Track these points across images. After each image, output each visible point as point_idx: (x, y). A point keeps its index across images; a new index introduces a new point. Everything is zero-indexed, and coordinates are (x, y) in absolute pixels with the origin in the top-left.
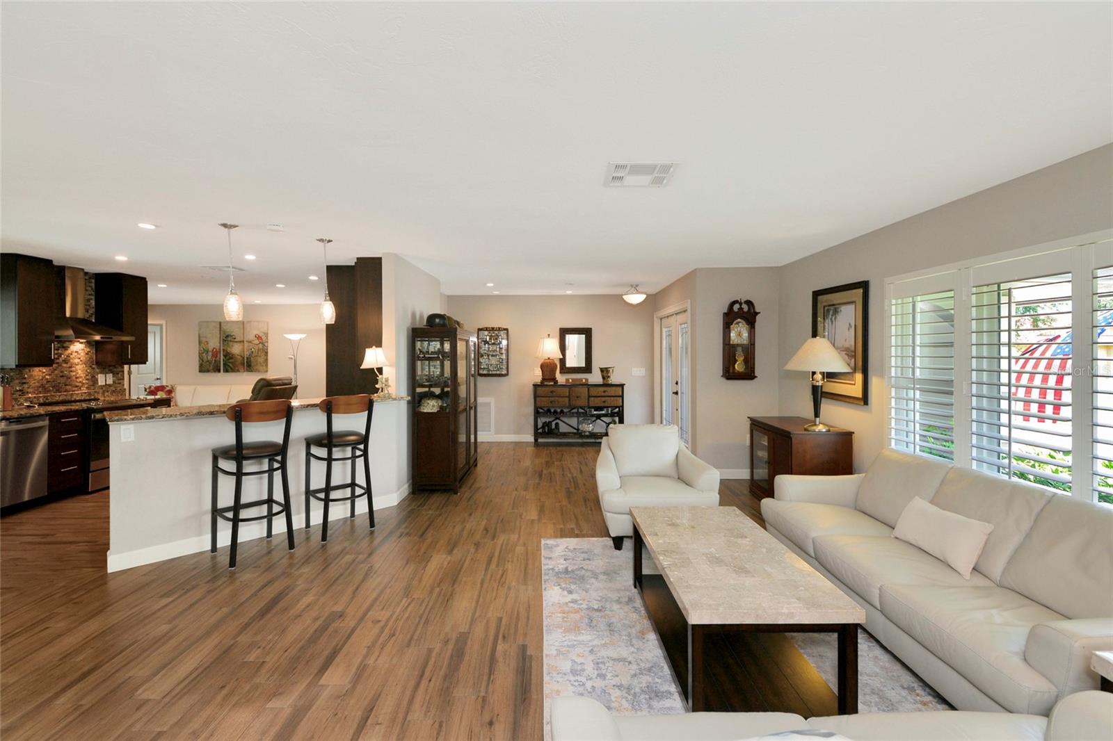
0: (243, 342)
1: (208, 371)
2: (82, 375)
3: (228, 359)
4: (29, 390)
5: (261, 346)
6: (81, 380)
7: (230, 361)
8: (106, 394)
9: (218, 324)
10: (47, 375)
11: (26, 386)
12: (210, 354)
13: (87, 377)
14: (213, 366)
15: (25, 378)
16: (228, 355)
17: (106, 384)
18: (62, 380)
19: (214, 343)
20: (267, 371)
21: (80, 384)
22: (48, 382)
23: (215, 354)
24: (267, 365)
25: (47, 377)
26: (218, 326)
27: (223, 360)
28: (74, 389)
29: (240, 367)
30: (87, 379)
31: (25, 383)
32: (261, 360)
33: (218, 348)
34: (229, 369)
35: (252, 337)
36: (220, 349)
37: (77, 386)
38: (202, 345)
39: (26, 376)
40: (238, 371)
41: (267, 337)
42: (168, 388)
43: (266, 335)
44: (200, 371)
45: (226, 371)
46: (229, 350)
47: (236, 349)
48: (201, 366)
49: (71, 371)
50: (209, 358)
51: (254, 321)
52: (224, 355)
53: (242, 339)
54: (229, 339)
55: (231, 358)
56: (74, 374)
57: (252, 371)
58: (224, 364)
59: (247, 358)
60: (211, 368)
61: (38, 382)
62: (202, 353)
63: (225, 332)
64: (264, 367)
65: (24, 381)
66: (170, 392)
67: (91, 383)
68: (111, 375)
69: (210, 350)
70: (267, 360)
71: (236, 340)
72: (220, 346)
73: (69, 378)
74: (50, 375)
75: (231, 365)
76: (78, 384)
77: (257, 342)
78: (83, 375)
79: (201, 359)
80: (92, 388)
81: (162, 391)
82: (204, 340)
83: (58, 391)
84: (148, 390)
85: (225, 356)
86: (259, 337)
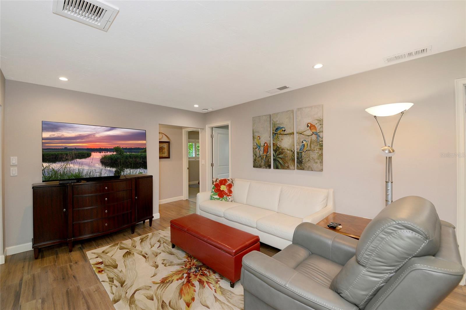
0: (293, 133)
1: (260, 167)
3: (278, 155)
5: (314, 137)
7: (280, 156)
9: (269, 116)
12: (262, 149)
14: (265, 162)
16: (278, 150)
19: (266, 138)
20: (322, 170)
23: (266, 149)
24: (322, 162)
26: (269, 119)
27: (274, 156)
29: (290, 163)
32: (314, 155)
33: (268, 143)
34: (279, 165)
35: (303, 127)
36: (270, 144)
38: (256, 140)
40: (288, 168)
41: (321, 124)
42: (229, 182)
43: (321, 121)
44: (254, 167)
45: (277, 167)
46: (279, 144)
47: (286, 143)
48: (255, 160)
50: (261, 153)
51: (306, 108)
52: (273, 150)
53: (291, 132)
54: (279, 132)
55: (281, 153)
57: (303, 169)
58: (274, 160)
59: (298, 153)
60: (263, 164)
62: (257, 147)
63: (274, 125)
64: (319, 165)
66: (230, 186)
69: (262, 144)
70: (322, 155)
71: (286, 133)
72: (270, 141)
75: (281, 161)
77: (309, 132)
79: (255, 154)
81: (224, 185)
82: (257, 135)
84: (214, 184)
85: (275, 151)
86: (311, 126)
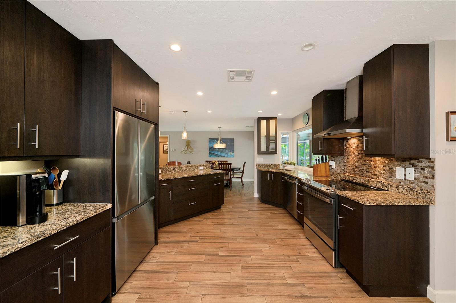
2: (380, 166)
4: (348, 171)
6: (379, 169)
8: (401, 190)
10: (355, 162)
11: (346, 168)
13: (385, 168)
15: (345, 163)
17: (405, 179)
18: (365, 167)
21: (378, 174)
22: (356, 167)
25: (356, 164)
28: (373, 176)
30: (384, 170)
31: (345, 166)
37: (376, 175)
39: (346, 161)
49: (372, 161)
56: (374, 163)
61: (351, 166)
65: (345, 164)
67: (388, 175)
68: (413, 169)
73: (370, 167)
74: (357, 162)
76: (376, 173)
78: (382, 166)
80: (390, 179)
83: (362, 175)
